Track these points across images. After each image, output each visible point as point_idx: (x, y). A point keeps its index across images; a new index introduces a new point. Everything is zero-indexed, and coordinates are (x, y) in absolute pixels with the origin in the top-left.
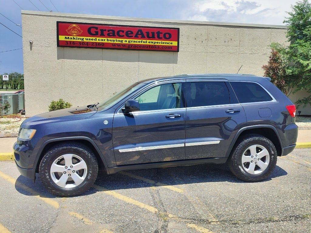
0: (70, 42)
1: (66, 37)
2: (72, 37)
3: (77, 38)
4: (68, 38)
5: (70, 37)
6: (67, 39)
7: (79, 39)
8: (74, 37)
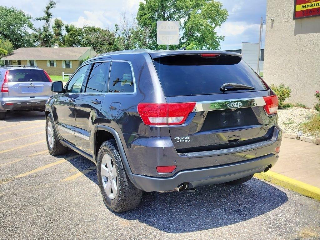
0: (307, 10)
1: (303, 6)
2: (309, 4)
3: (315, 5)
4: (305, 6)
5: (307, 4)
6: (304, 8)
7: (317, 5)
8: (311, 4)
